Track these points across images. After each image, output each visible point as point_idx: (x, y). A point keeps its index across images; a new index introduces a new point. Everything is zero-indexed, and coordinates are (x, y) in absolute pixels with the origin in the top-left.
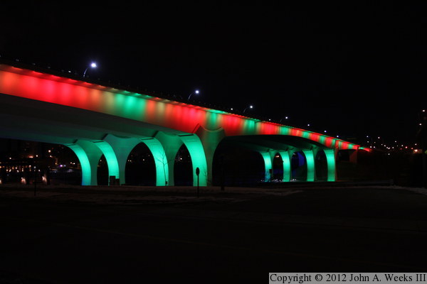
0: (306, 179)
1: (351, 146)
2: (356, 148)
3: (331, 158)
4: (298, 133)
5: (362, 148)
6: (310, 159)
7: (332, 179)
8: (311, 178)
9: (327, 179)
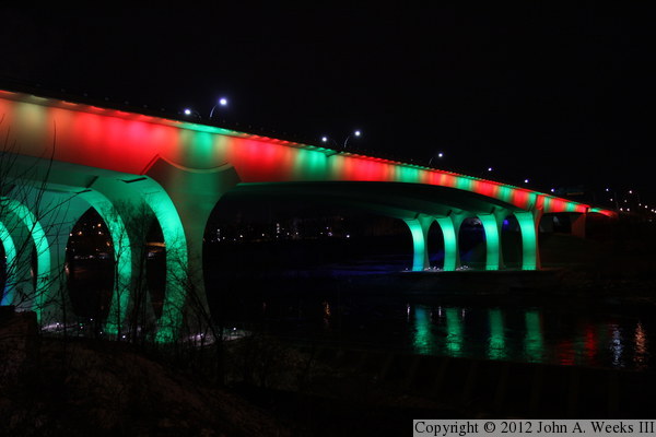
0: (485, 265)
1: (571, 207)
2: (583, 209)
3: (528, 229)
4: (443, 179)
5: (594, 210)
6: (491, 230)
7: (529, 265)
8: (493, 265)
9: (521, 265)
